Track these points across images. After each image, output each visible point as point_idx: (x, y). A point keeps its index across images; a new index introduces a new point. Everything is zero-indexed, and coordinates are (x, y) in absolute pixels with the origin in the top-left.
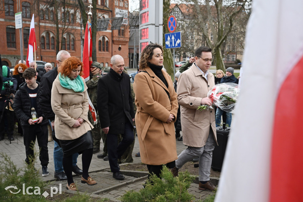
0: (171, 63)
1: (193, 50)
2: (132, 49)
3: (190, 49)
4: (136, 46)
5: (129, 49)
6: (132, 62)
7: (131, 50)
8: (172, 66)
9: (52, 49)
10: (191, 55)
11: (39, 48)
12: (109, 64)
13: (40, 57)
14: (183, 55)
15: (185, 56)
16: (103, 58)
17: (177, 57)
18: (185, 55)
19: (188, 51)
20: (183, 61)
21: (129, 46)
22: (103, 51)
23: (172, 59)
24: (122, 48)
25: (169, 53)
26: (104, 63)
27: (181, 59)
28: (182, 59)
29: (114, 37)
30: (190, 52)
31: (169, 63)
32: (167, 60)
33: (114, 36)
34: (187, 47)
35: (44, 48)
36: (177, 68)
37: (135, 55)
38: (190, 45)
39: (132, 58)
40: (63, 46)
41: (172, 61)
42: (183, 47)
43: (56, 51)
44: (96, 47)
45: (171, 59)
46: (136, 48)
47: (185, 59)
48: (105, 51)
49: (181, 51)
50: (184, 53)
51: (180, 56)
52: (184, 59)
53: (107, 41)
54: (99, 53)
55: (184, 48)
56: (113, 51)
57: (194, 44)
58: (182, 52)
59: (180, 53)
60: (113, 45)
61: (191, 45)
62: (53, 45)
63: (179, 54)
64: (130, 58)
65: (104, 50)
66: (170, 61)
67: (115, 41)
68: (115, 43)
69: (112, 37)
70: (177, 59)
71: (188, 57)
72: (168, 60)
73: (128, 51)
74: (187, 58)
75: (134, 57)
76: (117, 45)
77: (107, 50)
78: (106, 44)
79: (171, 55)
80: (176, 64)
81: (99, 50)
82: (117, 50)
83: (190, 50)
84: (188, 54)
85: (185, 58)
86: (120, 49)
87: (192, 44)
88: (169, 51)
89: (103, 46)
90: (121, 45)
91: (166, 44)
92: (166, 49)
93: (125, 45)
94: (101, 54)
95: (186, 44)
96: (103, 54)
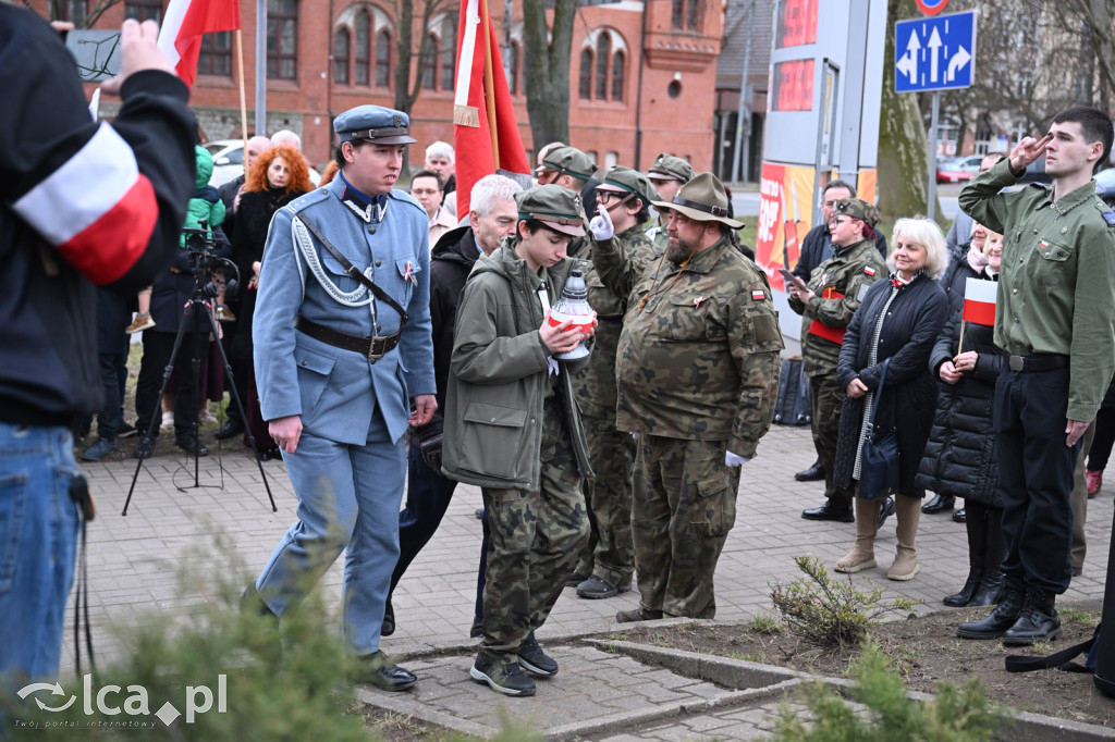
0: (916, 160)
1: (1030, 100)
2: (731, 90)
3: (1016, 96)
4: (751, 79)
5: (719, 90)
6: (730, 152)
7: (726, 95)
8: (919, 176)
9: (378, 85)
10: (1016, 125)
11: (326, 82)
12: (621, 159)
13: (327, 121)
14: (978, 127)
15: (986, 133)
16: (597, 129)
17: (945, 135)
18: (988, 126)
19: (1003, 108)
20: (974, 152)
21: (719, 78)
22: (597, 98)
23: (922, 144)
24: (684, 85)
25: (908, 115)
26: (601, 153)
27: (964, 145)
28: (970, 143)
29: (650, 33)
30: (1015, 111)
31: (905, 165)
32: (898, 146)
33: (654, 28)
34: (998, 84)
35: (347, 82)
36: (942, 188)
37: (745, 121)
38: (1015, 77)
39: (731, 135)
40: (428, 74)
41: (922, 154)
42: (982, 87)
43: (394, 95)
44: (568, 82)
45: (915, 142)
46: (751, 89)
47: (984, 143)
48: (610, 96)
49: (967, 106)
50: (985, 117)
51: (963, 129)
52: (979, 143)
53: (620, 53)
54: (581, 109)
55: (987, 90)
56: (645, 100)
57: (1037, 72)
58: (975, 113)
59: (962, 117)
60: (646, 71)
61: (1022, 75)
62: (384, 68)
63: (956, 118)
64: (718, 132)
65: (602, 94)
66: (913, 153)
67: (653, 54)
68: (653, 61)
69: (645, 32)
70: (945, 145)
71: (1000, 137)
72: (902, 148)
73: (711, 98)
74: (994, 139)
75: (740, 129)
76: (662, 73)
77: (619, 94)
78: (615, 67)
79: (916, 124)
80: (941, 166)
81: (581, 91)
82: (664, 94)
83: (1013, 102)
84: (1004, 120)
85: (988, 139)
86: (675, 88)
87: (1027, 70)
88: (911, 106)
89: (601, 75)
90: (684, 70)
91: (899, 72)
92: (896, 96)
93: (699, 71)
94: (588, 110)
95: (996, 73)
96: (600, 110)
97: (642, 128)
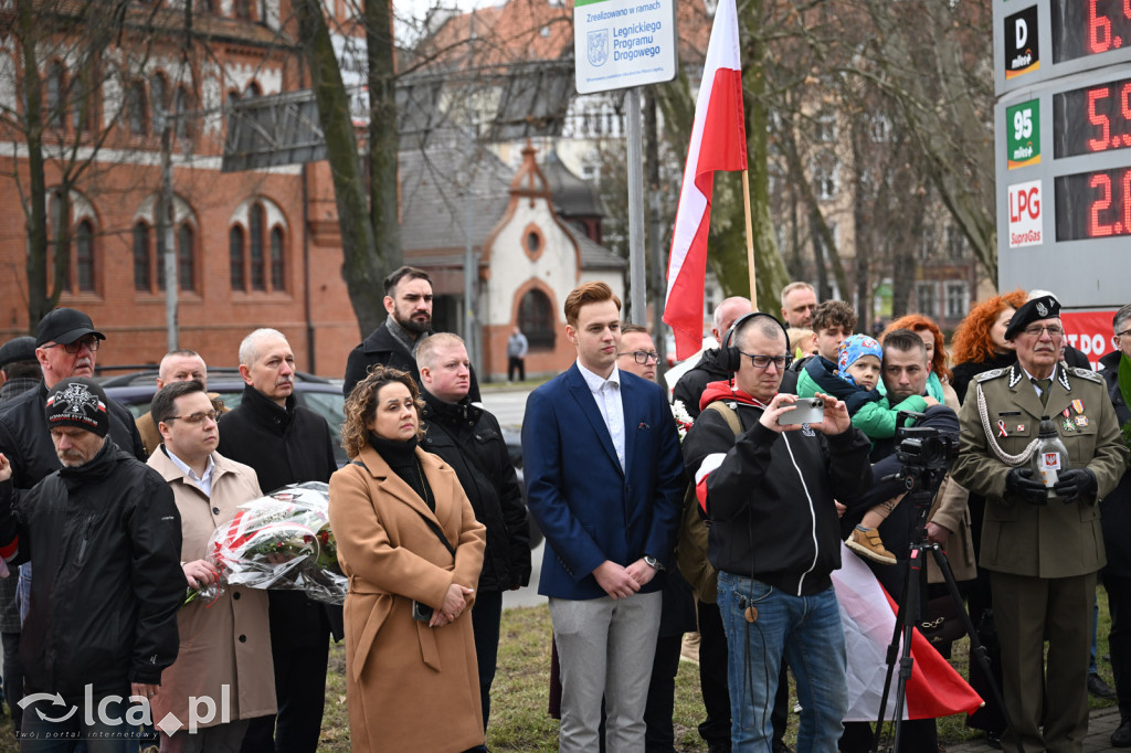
22: (254, 289)
29: (314, 201)
33: (320, 196)
48: (269, 285)
53: (277, 229)
54: (235, 304)
56: (314, 286)
60: (313, 249)
65: (259, 284)
67: (320, 228)
68: (321, 237)
69: (308, 201)
76: (331, 250)
77: (281, 282)
78: (273, 246)
81: (232, 281)
82: (337, 278)
89: (257, 259)
94: (246, 304)
96: (258, 304)
97: (314, 324)
